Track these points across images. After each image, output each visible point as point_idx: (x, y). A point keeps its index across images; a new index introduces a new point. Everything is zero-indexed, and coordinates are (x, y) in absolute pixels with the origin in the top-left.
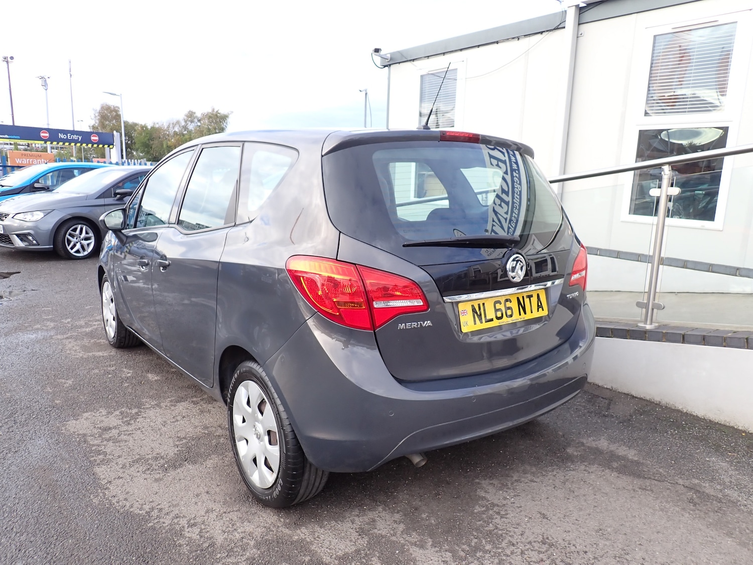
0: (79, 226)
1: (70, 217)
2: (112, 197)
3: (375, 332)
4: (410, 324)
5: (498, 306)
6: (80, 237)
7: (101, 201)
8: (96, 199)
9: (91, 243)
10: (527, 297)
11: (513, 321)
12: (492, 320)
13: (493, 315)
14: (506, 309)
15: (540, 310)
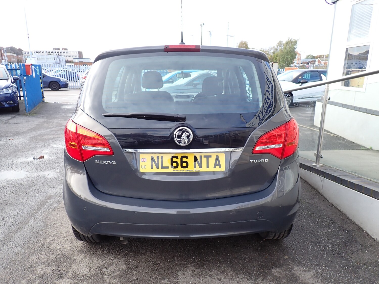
3: (83, 162)
4: (102, 161)
5: (174, 159)
7: (186, 88)
10: (205, 157)
11: (187, 170)
12: (167, 167)
13: (169, 165)
14: (182, 162)
15: (217, 167)
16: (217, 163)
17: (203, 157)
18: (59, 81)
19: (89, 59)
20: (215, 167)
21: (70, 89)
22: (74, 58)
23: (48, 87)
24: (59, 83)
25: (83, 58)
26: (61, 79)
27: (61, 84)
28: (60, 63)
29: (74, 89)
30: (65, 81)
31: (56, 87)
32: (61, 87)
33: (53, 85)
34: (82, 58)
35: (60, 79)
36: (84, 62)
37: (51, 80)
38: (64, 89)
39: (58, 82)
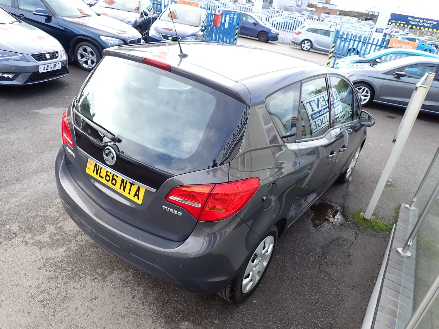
0: (363, 88)
1: (360, 81)
2: (393, 75)
6: (361, 94)
7: (384, 76)
8: (382, 74)
9: (367, 99)
10: (129, 183)
11: (114, 188)
12: (103, 178)
13: (104, 176)
14: (113, 179)
15: (136, 197)
16: (137, 194)
17: (128, 182)
18: (269, 32)
19: (336, 5)
20: (134, 196)
21: (279, 43)
22: (319, 2)
23: (256, 37)
24: (269, 34)
25: (331, 3)
26: (272, 30)
27: (270, 36)
28: (300, 6)
29: (284, 44)
30: (276, 33)
31: (264, 38)
32: (269, 39)
33: (261, 36)
34: (329, 4)
35: (270, 30)
36: (328, 9)
37: (261, 29)
38: (271, 42)
39: (267, 33)
